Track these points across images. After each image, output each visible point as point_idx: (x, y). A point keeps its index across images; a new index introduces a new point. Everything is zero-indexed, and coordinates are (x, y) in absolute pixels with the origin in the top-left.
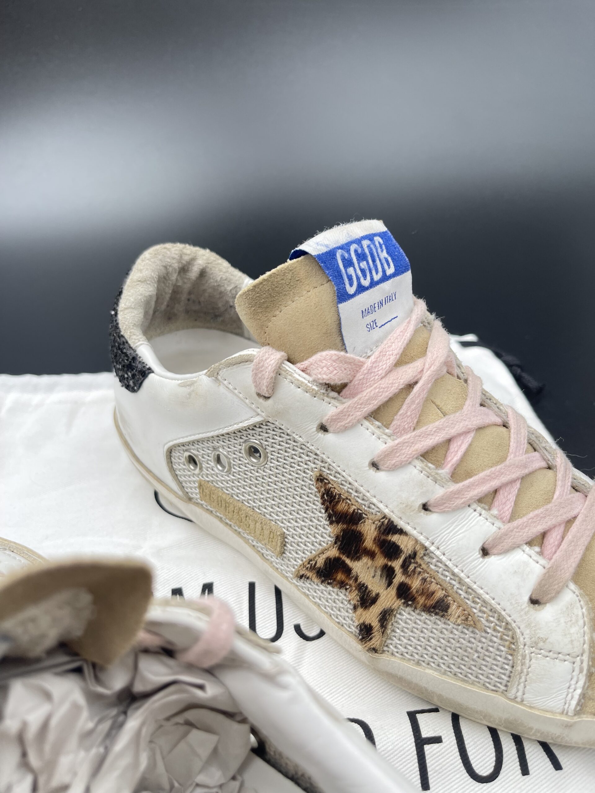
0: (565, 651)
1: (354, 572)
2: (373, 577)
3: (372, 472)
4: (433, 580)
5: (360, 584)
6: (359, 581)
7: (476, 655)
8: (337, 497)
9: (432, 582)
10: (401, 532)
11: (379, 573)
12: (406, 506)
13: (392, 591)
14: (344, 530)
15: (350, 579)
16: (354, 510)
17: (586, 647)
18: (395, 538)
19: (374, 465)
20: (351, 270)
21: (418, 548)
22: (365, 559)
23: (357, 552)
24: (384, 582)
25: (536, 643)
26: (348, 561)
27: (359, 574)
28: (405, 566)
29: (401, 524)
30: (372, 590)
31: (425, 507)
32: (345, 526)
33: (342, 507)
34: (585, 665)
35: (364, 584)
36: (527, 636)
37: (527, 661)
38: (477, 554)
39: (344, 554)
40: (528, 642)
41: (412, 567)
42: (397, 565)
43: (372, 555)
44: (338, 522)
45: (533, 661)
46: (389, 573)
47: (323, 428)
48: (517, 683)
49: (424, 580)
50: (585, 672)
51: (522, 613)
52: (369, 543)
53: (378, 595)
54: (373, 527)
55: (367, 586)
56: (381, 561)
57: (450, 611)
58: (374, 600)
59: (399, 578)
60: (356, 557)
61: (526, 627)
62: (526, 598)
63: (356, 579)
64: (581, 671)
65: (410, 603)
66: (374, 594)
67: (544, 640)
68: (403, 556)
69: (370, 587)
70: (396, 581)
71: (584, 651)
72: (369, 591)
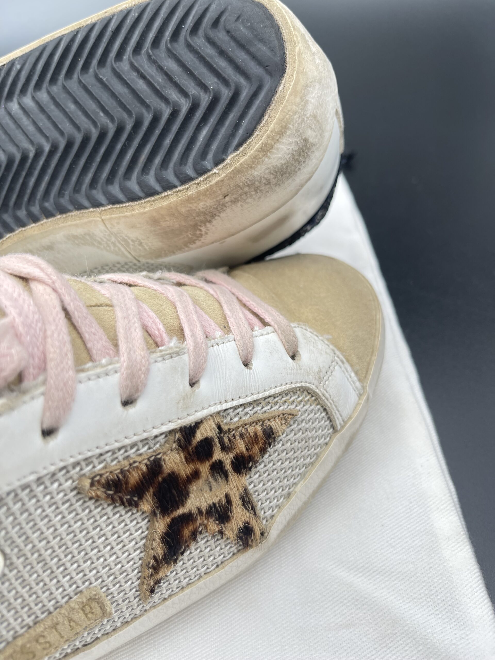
0: (329, 362)
1: (195, 511)
2: (211, 490)
3: (132, 410)
4: (245, 427)
5: (207, 511)
6: (203, 510)
8: (120, 476)
9: (247, 429)
10: (198, 424)
11: (212, 480)
12: (184, 400)
13: (233, 476)
15: (196, 520)
16: (146, 465)
17: (331, 347)
18: (199, 436)
19: (126, 403)
21: (217, 419)
22: (194, 488)
23: (181, 492)
24: (221, 480)
25: (320, 378)
26: (181, 511)
27: (199, 505)
28: (223, 447)
29: (192, 419)
30: (220, 500)
31: (193, 383)
32: (151, 490)
33: (134, 478)
34: (341, 357)
35: (210, 506)
36: (314, 381)
37: (327, 395)
39: (172, 512)
40: (316, 382)
41: (226, 440)
43: (196, 475)
44: (141, 497)
45: (328, 390)
46: (218, 469)
47: (50, 433)
49: (242, 435)
50: (344, 360)
51: (299, 371)
52: (185, 470)
53: (227, 496)
54: (175, 453)
55: (213, 503)
56: (205, 469)
57: (275, 430)
58: (229, 503)
59: (227, 460)
61: (308, 376)
63: (200, 512)
65: (250, 464)
66: (224, 500)
67: (320, 371)
68: (217, 441)
69: (216, 500)
70: (228, 467)
71: (333, 351)
72: (219, 504)
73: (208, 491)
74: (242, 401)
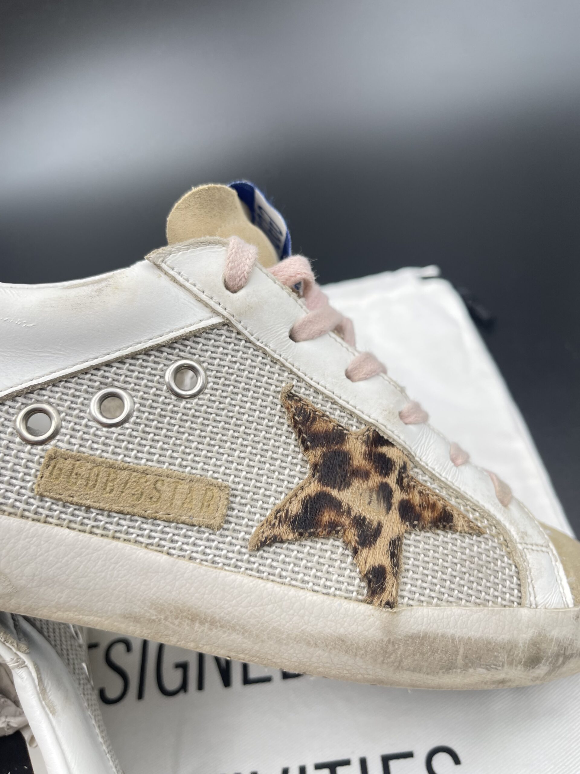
0: (539, 542)
1: (345, 506)
2: (369, 503)
5: (355, 517)
6: (353, 515)
8: (312, 414)
9: (428, 493)
10: (389, 443)
11: (375, 496)
12: (390, 413)
13: (395, 514)
14: (324, 455)
15: (343, 514)
16: (333, 428)
18: (385, 451)
19: (349, 376)
21: (407, 458)
22: (357, 484)
23: (345, 476)
24: (382, 507)
25: (523, 538)
26: (334, 493)
27: (351, 504)
28: (400, 481)
29: (387, 433)
30: (372, 521)
31: (402, 417)
32: (324, 449)
33: (319, 426)
34: (555, 554)
35: (360, 516)
36: (514, 534)
37: (525, 558)
38: (450, 464)
39: (327, 485)
40: (516, 537)
41: (406, 482)
42: (391, 481)
44: (313, 446)
45: (528, 557)
46: (385, 492)
47: (293, 338)
48: (527, 585)
49: (421, 493)
50: (559, 560)
51: (502, 512)
52: (358, 461)
53: (380, 526)
54: (359, 443)
55: (364, 518)
56: (376, 479)
57: (454, 521)
58: (378, 532)
59: (398, 496)
60: (345, 484)
63: (349, 512)
65: (416, 522)
66: (375, 524)
67: (525, 534)
68: (398, 468)
69: (368, 517)
70: (396, 501)
72: (369, 523)
73: (367, 502)
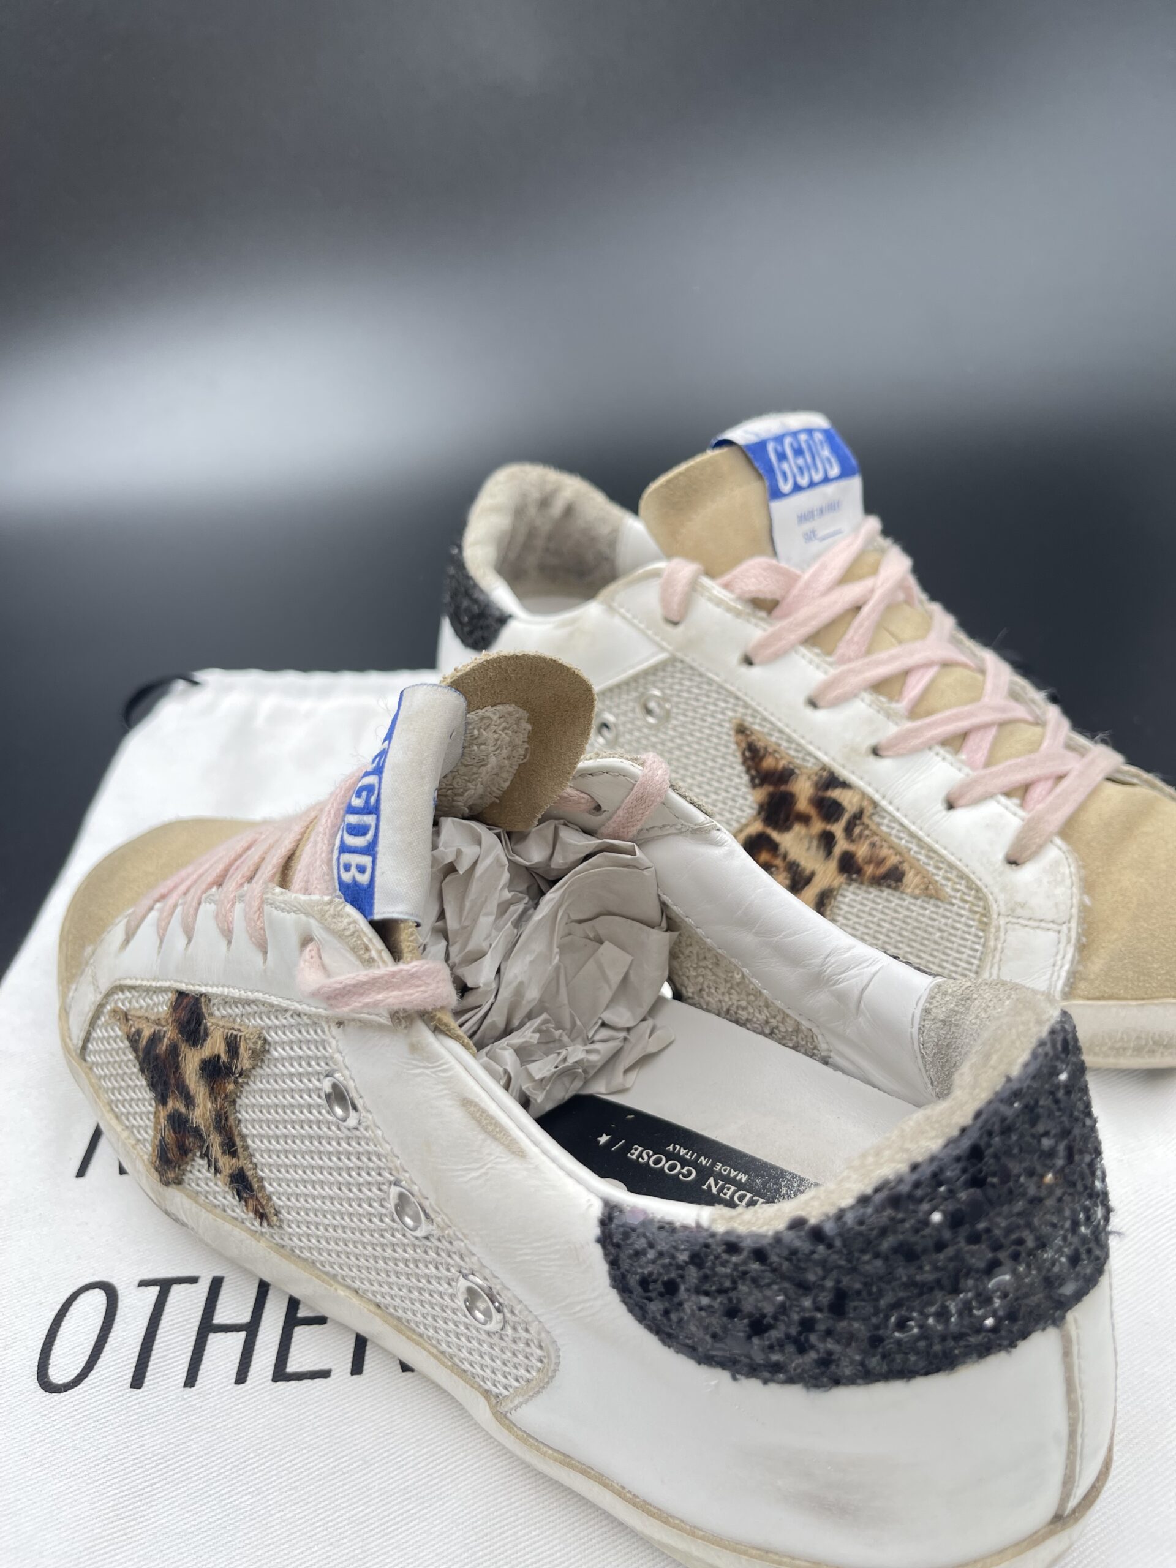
0: (1049, 917)
1: (782, 849)
2: (808, 850)
3: (809, 712)
4: (884, 844)
5: (790, 862)
6: (788, 859)
7: (938, 934)
8: (762, 751)
9: (883, 847)
10: (845, 785)
11: (815, 843)
12: (851, 750)
13: (833, 865)
14: (771, 796)
15: (778, 857)
16: (784, 766)
17: (1075, 911)
18: (836, 794)
19: (813, 703)
20: (785, 466)
21: (865, 803)
22: (798, 829)
23: (787, 819)
24: (822, 853)
25: (1013, 910)
26: (775, 835)
27: (788, 850)
28: (849, 830)
29: (844, 774)
30: (805, 868)
31: (876, 752)
32: (771, 789)
33: (768, 763)
34: (1073, 934)
35: (795, 862)
36: (1001, 903)
37: (1002, 934)
38: (940, 806)
39: (769, 826)
40: (1003, 910)
41: (857, 830)
42: (838, 829)
43: (805, 819)
44: (761, 785)
45: (1009, 932)
46: (827, 840)
47: (748, 661)
48: (989, 965)
49: (873, 845)
50: (1073, 941)
51: (996, 874)
52: (803, 805)
53: (813, 874)
54: (809, 783)
55: (799, 863)
56: (818, 826)
57: (905, 880)
58: (808, 880)
59: (842, 845)
60: (784, 825)
61: (1001, 891)
62: (1000, 856)
63: (785, 857)
64: (1069, 942)
65: (854, 876)
66: (808, 872)
67: (1023, 906)
68: (848, 818)
69: (803, 863)
70: (837, 851)
71: (1071, 917)
72: (802, 870)
73: (805, 848)
74: (906, 821)
